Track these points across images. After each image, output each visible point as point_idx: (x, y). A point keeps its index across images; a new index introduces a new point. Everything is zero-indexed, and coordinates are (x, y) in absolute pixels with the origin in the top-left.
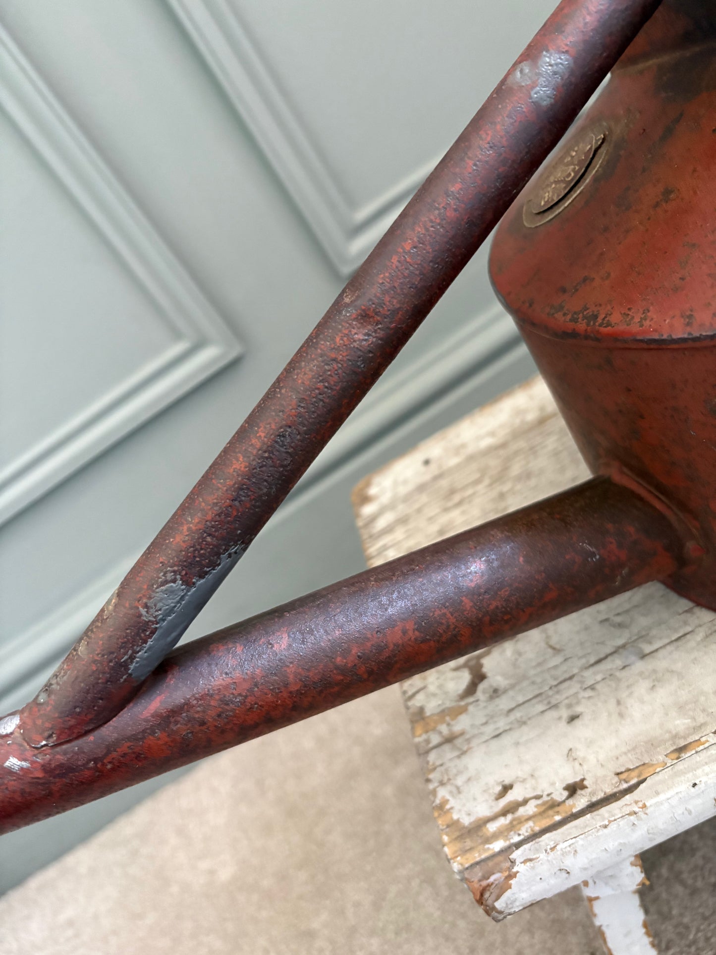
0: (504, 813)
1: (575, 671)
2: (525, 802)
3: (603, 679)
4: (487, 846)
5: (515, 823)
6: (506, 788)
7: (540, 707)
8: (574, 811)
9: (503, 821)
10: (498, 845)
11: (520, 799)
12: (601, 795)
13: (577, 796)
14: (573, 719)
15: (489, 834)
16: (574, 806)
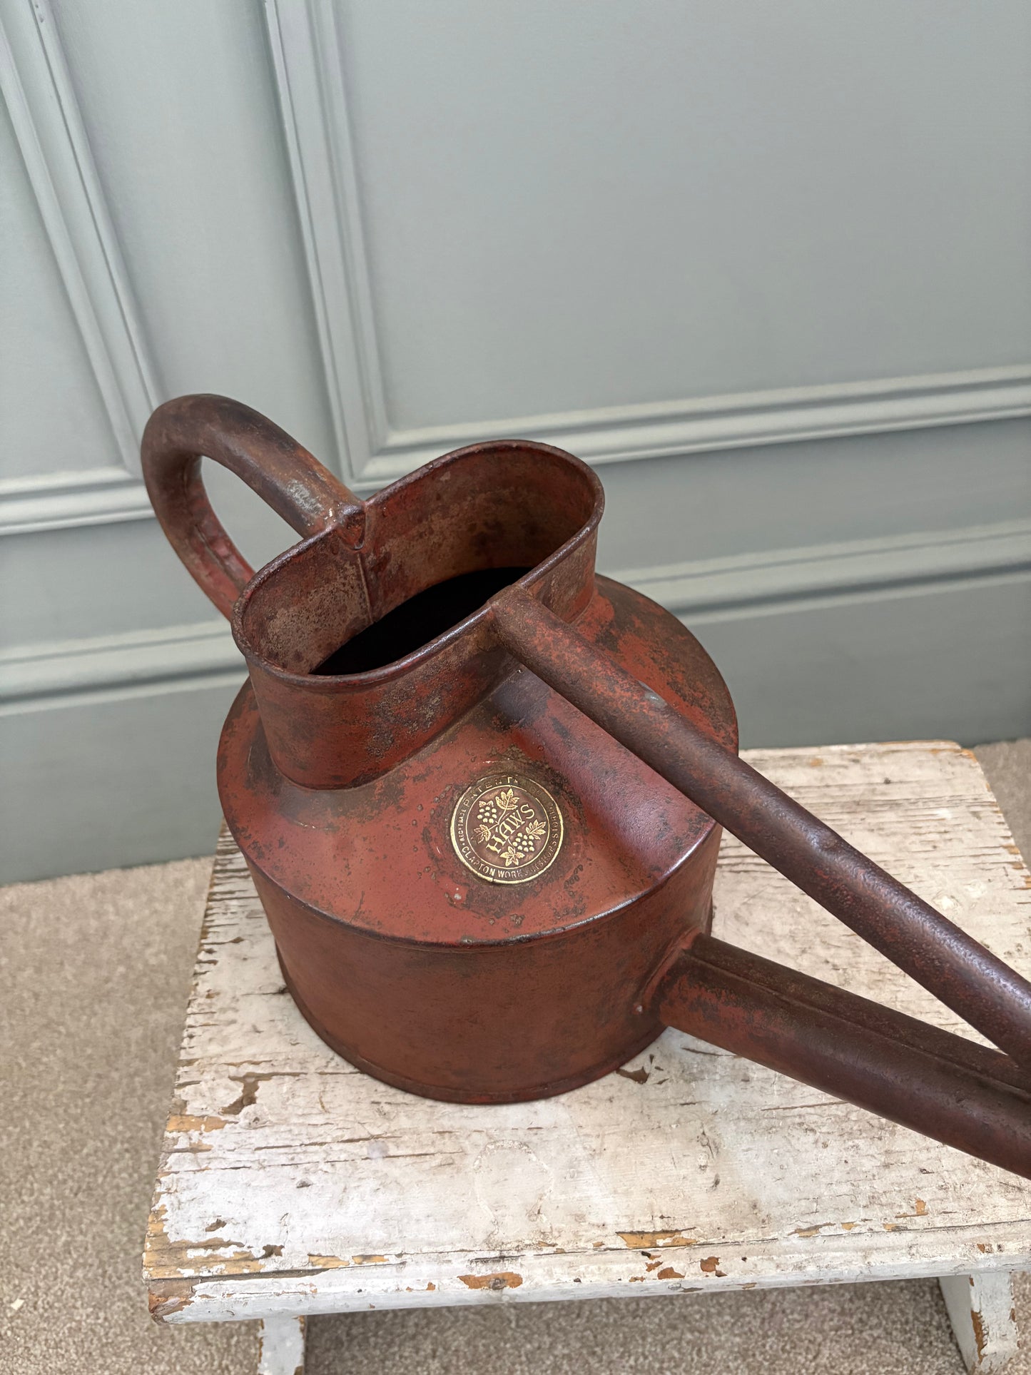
0: (206, 1246)
1: (329, 1140)
2: (228, 1244)
3: (345, 1161)
4: (179, 1269)
5: (211, 1259)
6: (220, 1224)
7: (284, 1160)
8: (262, 1271)
9: (202, 1253)
10: (188, 1272)
11: (226, 1240)
12: (288, 1267)
13: (270, 1259)
14: (304, 1185)
15: (185, 1260)
16: (264, 1266)
